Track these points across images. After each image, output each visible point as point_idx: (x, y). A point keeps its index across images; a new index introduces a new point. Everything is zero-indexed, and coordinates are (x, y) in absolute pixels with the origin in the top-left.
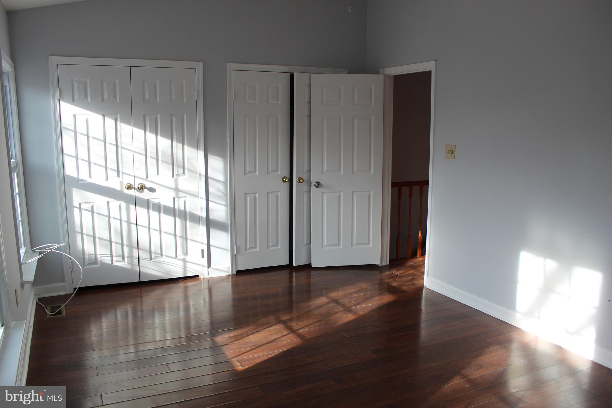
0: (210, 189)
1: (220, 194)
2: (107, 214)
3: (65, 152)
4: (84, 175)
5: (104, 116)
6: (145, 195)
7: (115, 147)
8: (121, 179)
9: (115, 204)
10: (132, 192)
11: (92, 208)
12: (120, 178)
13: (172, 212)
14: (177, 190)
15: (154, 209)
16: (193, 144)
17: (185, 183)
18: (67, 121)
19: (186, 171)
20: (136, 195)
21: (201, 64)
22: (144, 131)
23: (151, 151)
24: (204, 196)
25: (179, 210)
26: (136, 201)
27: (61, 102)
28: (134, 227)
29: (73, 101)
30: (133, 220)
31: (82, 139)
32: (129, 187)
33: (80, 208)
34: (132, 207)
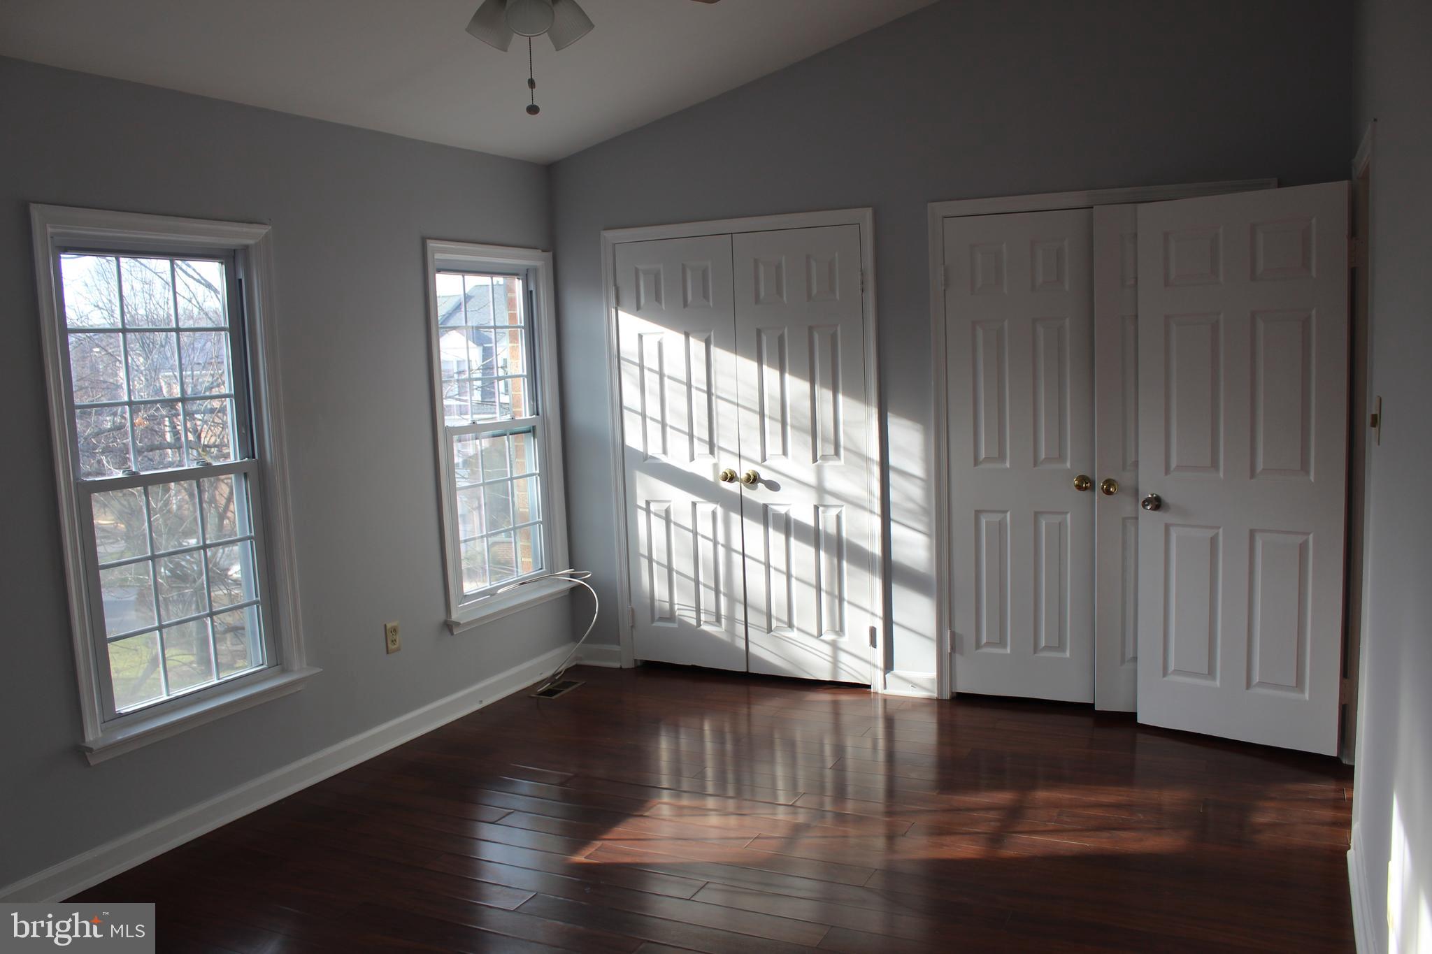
0: (894, 496)
2: (691, 527)
3: (625, 403)
4: (654, 450)
5: (687, 335)
6: (760, 495)
7: (705, 396)
8: (715, 461)
9: (706, 508)
10: (733, 487)
11: (667, 512)
12: (714, 457)
13: (814, 536)
14: (821, 489)
15: (776, 528)
16: (857, 393)
17: (838, 478)
18: (628, 346)
19: (842, 452)
20: (743, 494)
21: (868, 213)
22: (758, 362)
23: (771, 407)
24: (877, 507)
25: (827, 534)
26: (742, 507)
27: (620, 313)
28: (737, 559)
29: (638, 309)
30: (737, 545)
31: (652, 380)
32: (731, 478)
33: (648, 511)
34: (735, 518)
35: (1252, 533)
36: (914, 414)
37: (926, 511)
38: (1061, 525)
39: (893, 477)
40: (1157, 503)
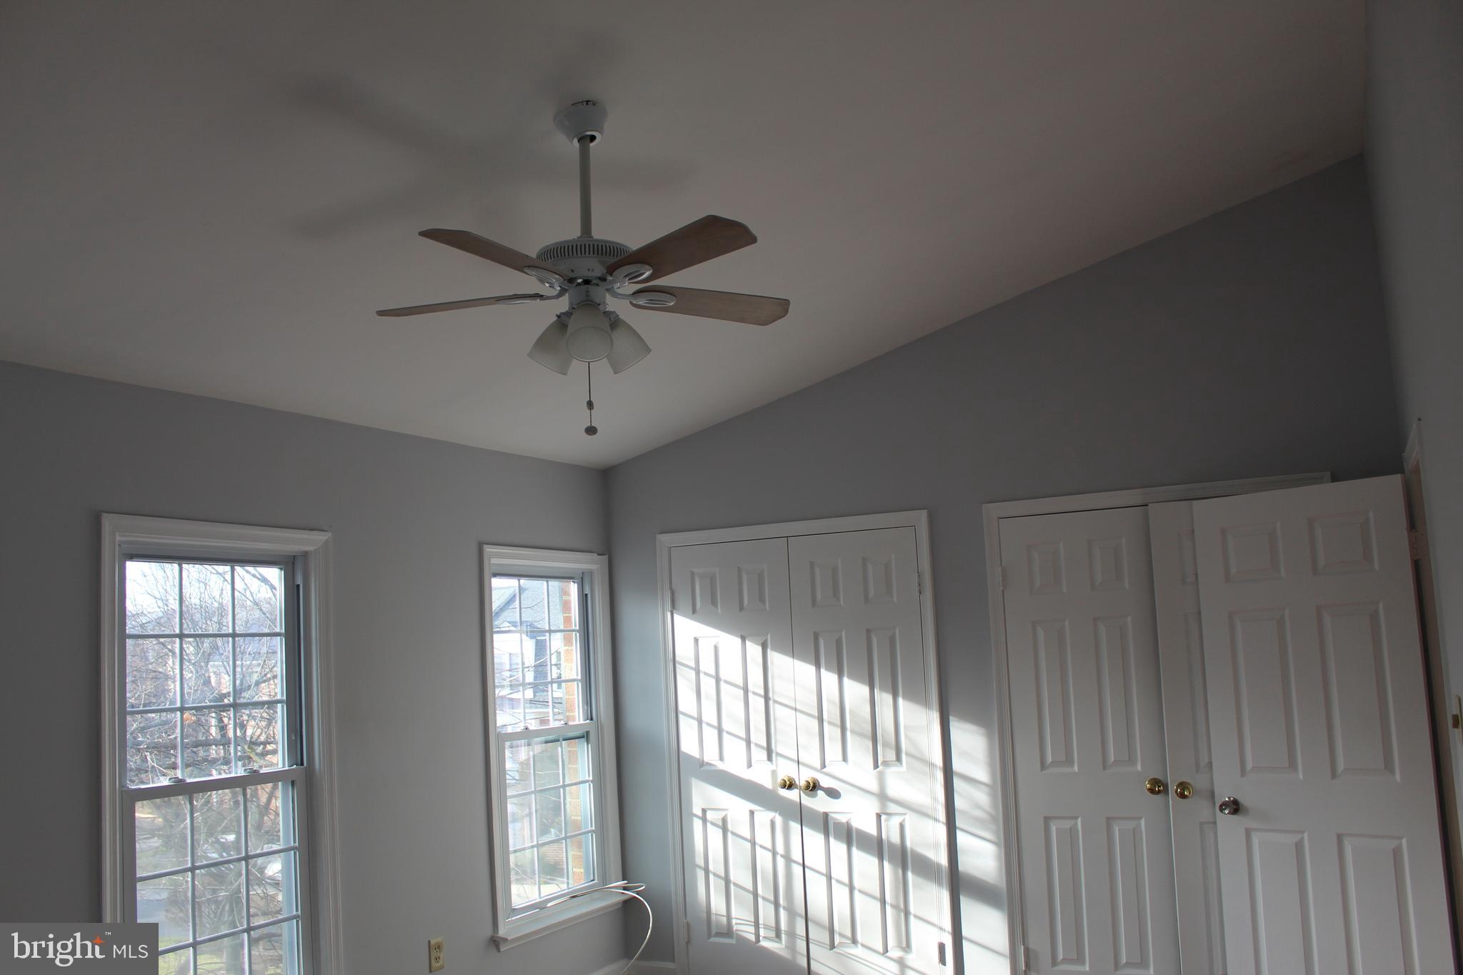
0: (959, 803)
1: (978, 813)
2: (748, 836)
3: (681, 708)
4: (711, 756)
5: (743, 639)
6: (819, 803)
7: (762, 700)
8: (773, 767)
9: (764, 816)
10: (793, 795)
11: (724, 820)
12: (772, 764)
13: (877, 847)
14: (883, 797)
15: (837, 837)
16: (918, 697)
17: (901, 783)
18: (684, 651)
19: (904, 756)
20: (802, 802)
21: (923, 515)
22: (816, 667)
23: (831, 711)
24: (942, 815)
25: (890, 844)
26: (802, 815)
27: (675, 615)
28: (797, 870)
29: (694, 612)
30: (796, 855)
31: (708, 685)
32: (790, 785)
33: (704, 820)
34: (795, 827)
35: (1340, 838)
36: (976, 717)
37: (994, 818)
38: (1136, 831)
39: (958, 784)
40: (1235, 807)
